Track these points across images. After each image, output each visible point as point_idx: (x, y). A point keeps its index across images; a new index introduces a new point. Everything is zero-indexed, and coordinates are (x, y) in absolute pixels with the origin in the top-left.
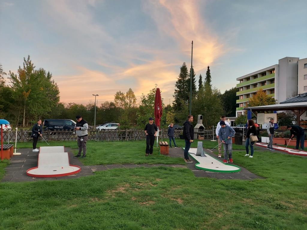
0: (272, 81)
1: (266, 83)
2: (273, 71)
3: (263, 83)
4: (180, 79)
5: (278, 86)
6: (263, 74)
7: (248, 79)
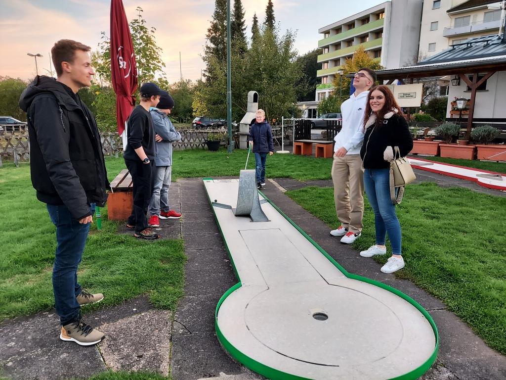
0: (378, 33)
1: (368, 38)
2: (381, 15)
3: (363, 38)
4: (215, 22)
5: (388, 44)
6: (365, 20)
7: (338, 30)
